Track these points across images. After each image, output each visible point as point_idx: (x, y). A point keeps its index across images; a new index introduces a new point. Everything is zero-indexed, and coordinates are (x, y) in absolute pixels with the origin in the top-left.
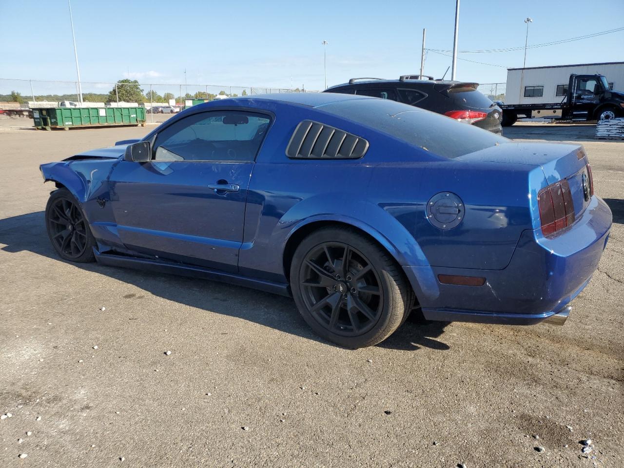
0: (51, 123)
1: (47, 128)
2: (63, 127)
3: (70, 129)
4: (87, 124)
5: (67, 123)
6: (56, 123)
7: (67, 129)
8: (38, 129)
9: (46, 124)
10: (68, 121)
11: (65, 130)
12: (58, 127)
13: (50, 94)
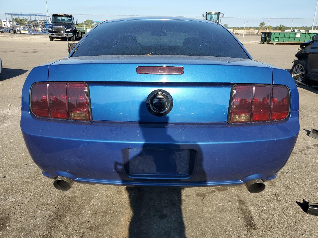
0: (268, 40)
1: (265, 43)
2: (273, 43)
3: (276, 44)
4: (287, 42)
5: (275, 41)
6: (270, 41)
7: (275, 44)
8: (261, 43)
9: (265, 41)
10: (277, 40)
11: (273, 44)
12: (270, 42)
13: (303, 26)
